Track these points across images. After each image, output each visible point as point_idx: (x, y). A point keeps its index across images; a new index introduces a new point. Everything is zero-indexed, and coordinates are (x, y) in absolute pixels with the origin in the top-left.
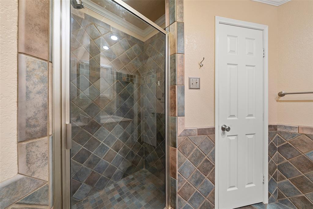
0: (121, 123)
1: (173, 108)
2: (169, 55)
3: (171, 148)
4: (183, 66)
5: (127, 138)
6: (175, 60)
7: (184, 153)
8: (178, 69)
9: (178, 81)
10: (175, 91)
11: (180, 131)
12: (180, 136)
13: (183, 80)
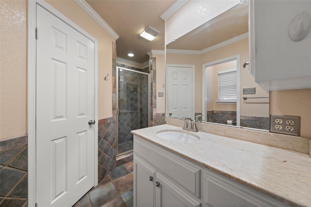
0: (130, 113)
1: (152, 104)
2: (150, 82)
3: (151, 121)
4: (155, 87)
5: (133, 120)
6: (152, 85)
7: (156, 123)
8: (154, 89)
9: (154, 94)
10: (152, 98)
11: (154, 114)
12: (154, 116)
13: (156, 93)
